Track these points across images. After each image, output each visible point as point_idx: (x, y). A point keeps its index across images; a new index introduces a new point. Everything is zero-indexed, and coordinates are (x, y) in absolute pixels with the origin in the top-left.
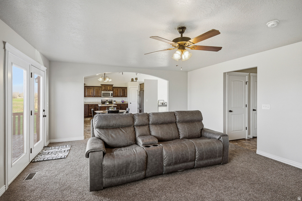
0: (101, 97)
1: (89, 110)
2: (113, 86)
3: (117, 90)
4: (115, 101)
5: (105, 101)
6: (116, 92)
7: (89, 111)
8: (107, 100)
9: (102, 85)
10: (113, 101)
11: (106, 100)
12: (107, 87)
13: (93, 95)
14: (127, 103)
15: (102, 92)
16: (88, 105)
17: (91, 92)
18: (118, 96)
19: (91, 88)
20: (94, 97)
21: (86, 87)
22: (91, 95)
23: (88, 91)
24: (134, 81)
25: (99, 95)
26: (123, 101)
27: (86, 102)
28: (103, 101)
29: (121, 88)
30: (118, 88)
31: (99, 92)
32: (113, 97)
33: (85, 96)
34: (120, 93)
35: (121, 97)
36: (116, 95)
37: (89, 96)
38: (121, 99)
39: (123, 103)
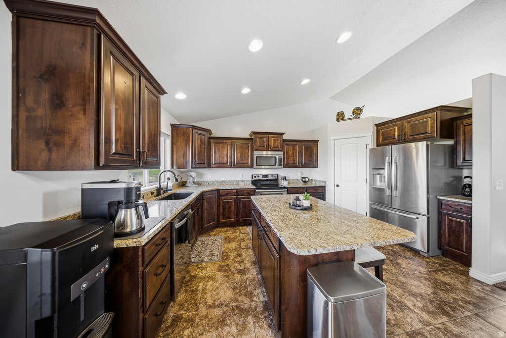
0: (252, 167)
1: (219, 206)
2: (284, 137)
3: (294, 149)
4: (284, 179)
5: (261, 178)
6: (291, 153)
7: (218, 210)
8: (267, 176)
9: (254, 133)
10: (280, 178)
11: (263, 176)
12: (268, 141)
13: (231, 162)
14: (323, 184)
15: (255, 152)
16: (218, 190)
17: (225, 153)
18: (294, 166)
19: (226, 143)
20: (235, 167)
21: (212, 141)
22: (225, 162)
23: (219, 149)
24: (348, 119)
25: (246, 162)
26: (307, 179)
27: (214, 180)
28: (257, 178)
29: (303, 143)
30: (295, 143)
31: (246, 155)
32: (284, 167)
33: (209, 166)
34: (300, 156)
35: (302, 167)
36: (290, 163)
37: (221, 165)
38: (299, 173)
39: (305, 182)
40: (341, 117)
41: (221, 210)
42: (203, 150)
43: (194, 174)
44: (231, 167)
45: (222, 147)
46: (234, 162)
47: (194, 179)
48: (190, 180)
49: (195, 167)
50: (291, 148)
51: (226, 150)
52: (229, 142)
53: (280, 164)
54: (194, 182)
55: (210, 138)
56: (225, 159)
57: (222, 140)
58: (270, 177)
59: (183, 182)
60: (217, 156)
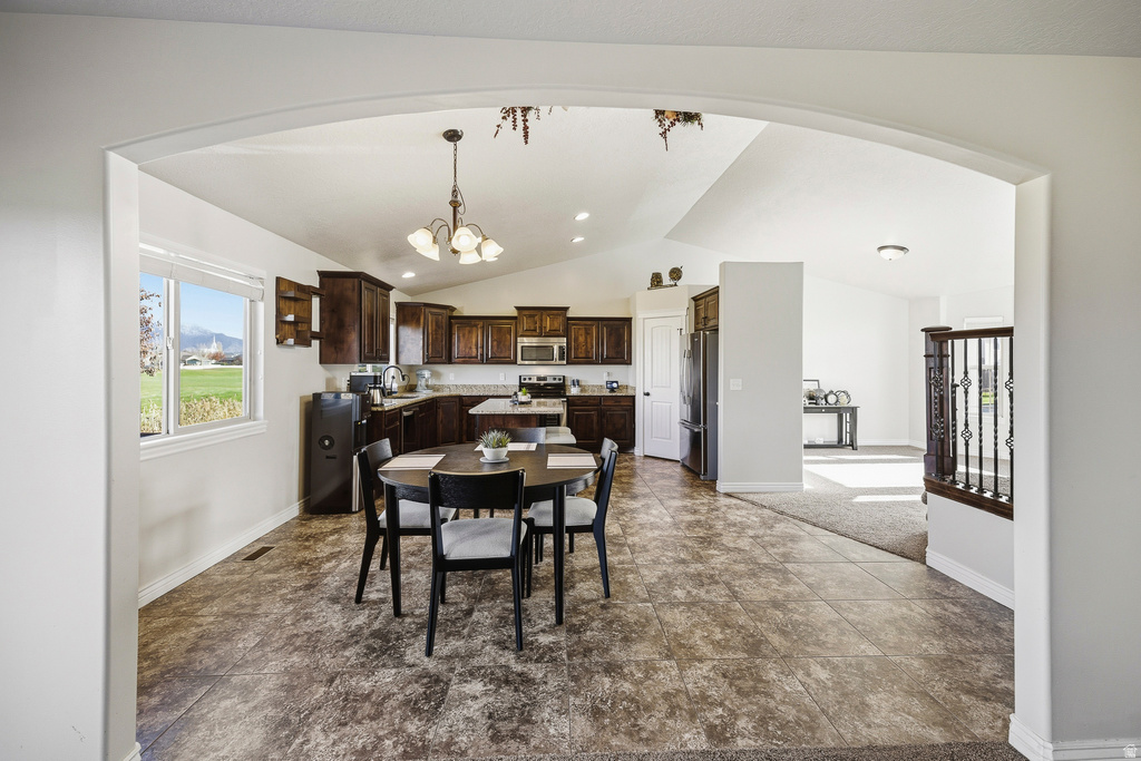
0: (515, 362)
1: (461, 421)
2: (570, 314)
3: (587, 333)
4: (576, 383)
5: (534, 381)
6: (581, 339)
8: (545, 379)
9: (518, 308)
10: (568, 383)
11: (539, 379)
12: (541, 321)
13: (482, 355)
14: (630, 393)
15: (519, 339)
16: (460, 397)
17: (474, 341)
18: (588, 361)
19: (476, 326)
20: (489, 363)
21: (454, 322)
22: (474, 355)
23: (464, 335)
24: (666, 286)
25: (507, 355)
26: (615, 385)
27: (459, 383)
28: (527, 381)
29: (605, 323)
30: (589, 323)
31: (507, 343)
32: (568, 363)
33: (449, 361)
34: (597, 344)
35: (602, 364)
36: (581, 355)
37: (468, 360)
38: (605, 374)
39: (612, 390)
40: (656, 280)
41: (465, 427)
42: (439, 337)
43: (427, 374)
44: (483, 363)
45: (470, 332)
46: (487, 355)
47: (427, 380)
48: (422, 383)
49: (427, 363)
50: (583, 332)
51: (477, 336)
52: (481, 324)
53: (561, 358)
54: (427, 386)
55: (451, 318)
56: (474, 350)
57: (470, 321)
58: (550, 381)
59: (411, 385)
60: (462, 345)
